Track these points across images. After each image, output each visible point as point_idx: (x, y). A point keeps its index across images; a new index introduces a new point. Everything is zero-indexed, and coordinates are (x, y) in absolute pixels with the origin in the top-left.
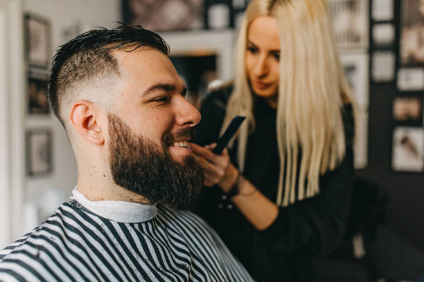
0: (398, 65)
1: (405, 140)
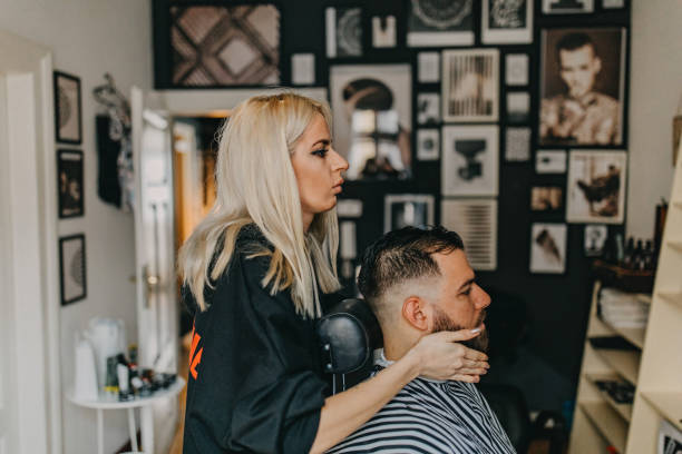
1: (544, 235)
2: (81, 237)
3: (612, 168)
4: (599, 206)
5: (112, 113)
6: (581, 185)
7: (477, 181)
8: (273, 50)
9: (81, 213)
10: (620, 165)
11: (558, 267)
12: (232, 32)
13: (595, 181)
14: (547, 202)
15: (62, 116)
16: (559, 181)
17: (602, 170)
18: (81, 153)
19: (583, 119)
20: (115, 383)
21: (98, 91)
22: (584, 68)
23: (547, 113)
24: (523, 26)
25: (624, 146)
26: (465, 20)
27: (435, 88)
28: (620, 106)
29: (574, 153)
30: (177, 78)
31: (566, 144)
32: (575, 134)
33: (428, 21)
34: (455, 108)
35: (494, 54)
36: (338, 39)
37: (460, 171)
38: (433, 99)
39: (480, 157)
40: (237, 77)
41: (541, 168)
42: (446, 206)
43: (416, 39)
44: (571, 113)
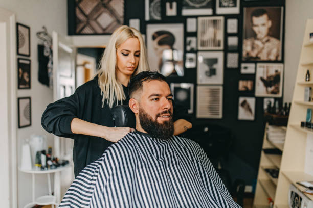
0: (241, 61)
1: (245, 102)
2: (29, 98)
3: (276, 71)
4: (270, 89)
5: (45, 44)
6: (262, 79)
7: (213, 77)
8: (121, 17)
9: (29, 87)
10: (280, 70)
11: (251, 117)
12: (103, 9)
13: (268, 78)
14: (246, 87)
15: (20, 43)
16: (252, 77)
17: (272, 73)
18: (30, 61)
19: (263, 49)
20: (40, 162)
21: (39, 33)
22: (264, 25)
23: (246, 46)
24: (235, 6)
25: (282, 61)
26: (208, 3)
27: (194, 34)
28: (281, 42)
29: (259, 65)
30: (78, 30)
31: (255, 60)
32: (259, 56)
33: (191, 4)
34: (203, 44)
35: (222, 19)
36: (150, 13)
37: (206, 73)
38: (193, 39)
39: (215, 66)
40: (104, 30)
41: (243, 71)
42: (199, 88)
43: (186, 12)
44: (258, 46)
